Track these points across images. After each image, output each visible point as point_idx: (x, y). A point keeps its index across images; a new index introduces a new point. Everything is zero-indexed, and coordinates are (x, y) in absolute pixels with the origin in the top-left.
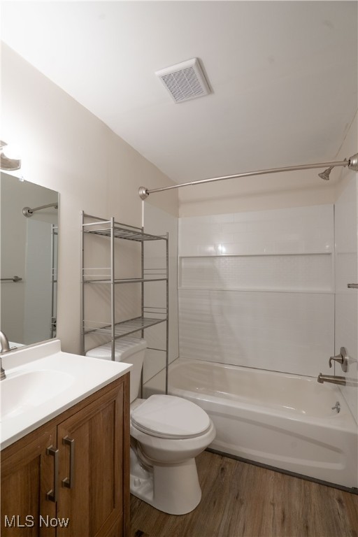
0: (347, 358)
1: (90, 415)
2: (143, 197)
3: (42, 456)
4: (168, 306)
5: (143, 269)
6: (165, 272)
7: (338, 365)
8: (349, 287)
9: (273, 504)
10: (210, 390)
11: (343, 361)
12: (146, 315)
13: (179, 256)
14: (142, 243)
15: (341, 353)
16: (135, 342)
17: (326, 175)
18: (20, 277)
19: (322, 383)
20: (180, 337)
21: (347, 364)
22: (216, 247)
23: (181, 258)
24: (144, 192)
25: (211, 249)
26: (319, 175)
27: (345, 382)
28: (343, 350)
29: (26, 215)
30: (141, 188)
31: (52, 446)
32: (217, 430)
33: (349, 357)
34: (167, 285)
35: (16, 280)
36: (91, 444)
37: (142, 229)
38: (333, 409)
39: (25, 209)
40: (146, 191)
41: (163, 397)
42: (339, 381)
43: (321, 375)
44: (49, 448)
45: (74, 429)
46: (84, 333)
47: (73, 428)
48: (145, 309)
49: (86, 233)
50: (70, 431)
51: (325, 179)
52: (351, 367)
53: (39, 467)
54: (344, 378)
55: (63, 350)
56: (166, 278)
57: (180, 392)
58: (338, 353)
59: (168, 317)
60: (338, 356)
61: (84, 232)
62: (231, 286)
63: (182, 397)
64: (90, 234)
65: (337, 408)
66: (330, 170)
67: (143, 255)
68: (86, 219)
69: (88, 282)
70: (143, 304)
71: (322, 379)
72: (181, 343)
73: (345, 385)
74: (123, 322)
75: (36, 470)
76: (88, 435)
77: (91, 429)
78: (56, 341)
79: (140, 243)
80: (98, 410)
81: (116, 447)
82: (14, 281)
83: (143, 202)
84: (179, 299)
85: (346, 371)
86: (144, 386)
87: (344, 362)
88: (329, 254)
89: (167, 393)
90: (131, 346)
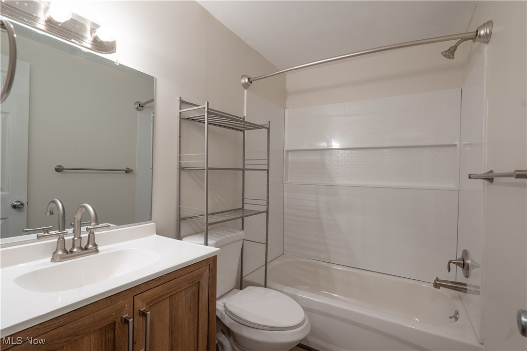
0: (468, 261)
1: (171, 292)
2: (246, 86)
3: (117, 324)
4: (268, 197)
5: (244, 160)
6: (266, 162)
7: (460, 269)
8: (470, 178)
10: (315, 289)
11: (464, 265)
12: (246, 207)
13: (285, 149)
14: (244, 133)
15: (462, 256)
16: (233, 232)
17: (450, 53)
18: (131, 169)
19: (439, 288)
20: (286, 233)
21: (468, 268)
22: (329, 142)
23: (288, 151)
24: (247, 81)
25: (323, 145)
26: (442, 53)
27: (466, 289)
28: (465, 253)
29: (137, 109)
30: (243, 76)
31: (127, 315)
32: (312, 326)
33: (472, 261)
34: (268, 176)
35: (128, 171)
36: (172, 320)
37: (244, 119)
38: (451, 318)
39: (136, 103)
40: (249, 79)
41: (261, 290)
42: (459, 287)
43: (437, 280)
44: (124, 317)
45: (153, 303)
46: (180, 219)
47: (151, 302)
48: (245, 201)
49: (182, 119)
50: (147, 304)
51: (449, 57)
52: (472, 272)
53: (114, 333)
54: (465, 285)
55: (158, 233)
56: (266, 168)
57: (279, 287)
58: (460, 256)
59: (268, 209)
60: (459, 260)
61: (181, 119)
62: (340, 181)
63: (281, 292)
64: (187, 121)
65: (455, 317)
66: (455, 47)
67: (244, 145)
68: (183, 105)
69: (185, 169)
70: (243, 196)
71: (437, 285)
72: (286, 239)
73: (466, 292)
74: (222, 212)
75: (110, 335)
76: (168, 311)
77: (171, 306)
78: (152, 224)
79: (242, 133)
80: (179, 288)
81: (200, 328)
82: (126, 172)
83: (246, 91)
84: (285, 194)
85: (467, 277)
86: (244, 279)
87: (466, 266)
88: (454, 146)
89: (265, 286)
90: (228, 236)
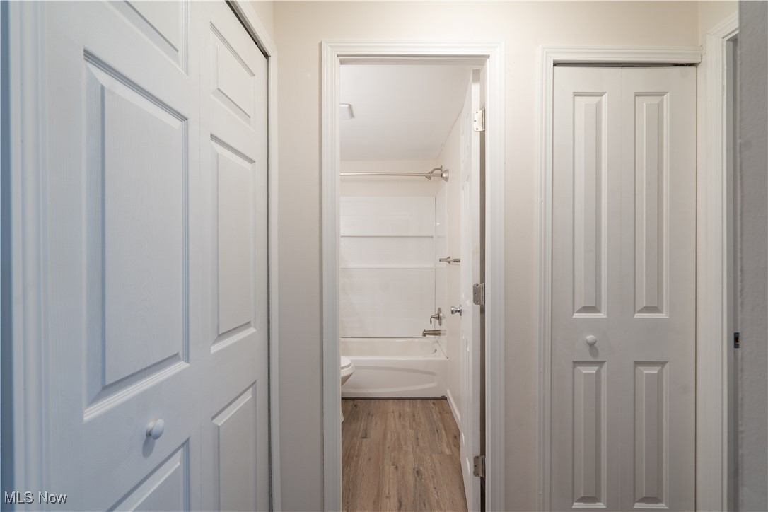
0: (441, 315)
7: (435, 321)
9: (393, 412)
11: (439, 318)
19: (426, 336)
21: (441, 320)
27: (440, 333)
28: (440, 309)
33: (443, 314)
42: (436, 333)
43: (425, 331)
52: (444, 321)
54: (439, 331)
58: (437, 313)
60: (436, 315)
71: (425, 334)
73: (440, 335)
85: (441, 325)
88: (432, 237)
